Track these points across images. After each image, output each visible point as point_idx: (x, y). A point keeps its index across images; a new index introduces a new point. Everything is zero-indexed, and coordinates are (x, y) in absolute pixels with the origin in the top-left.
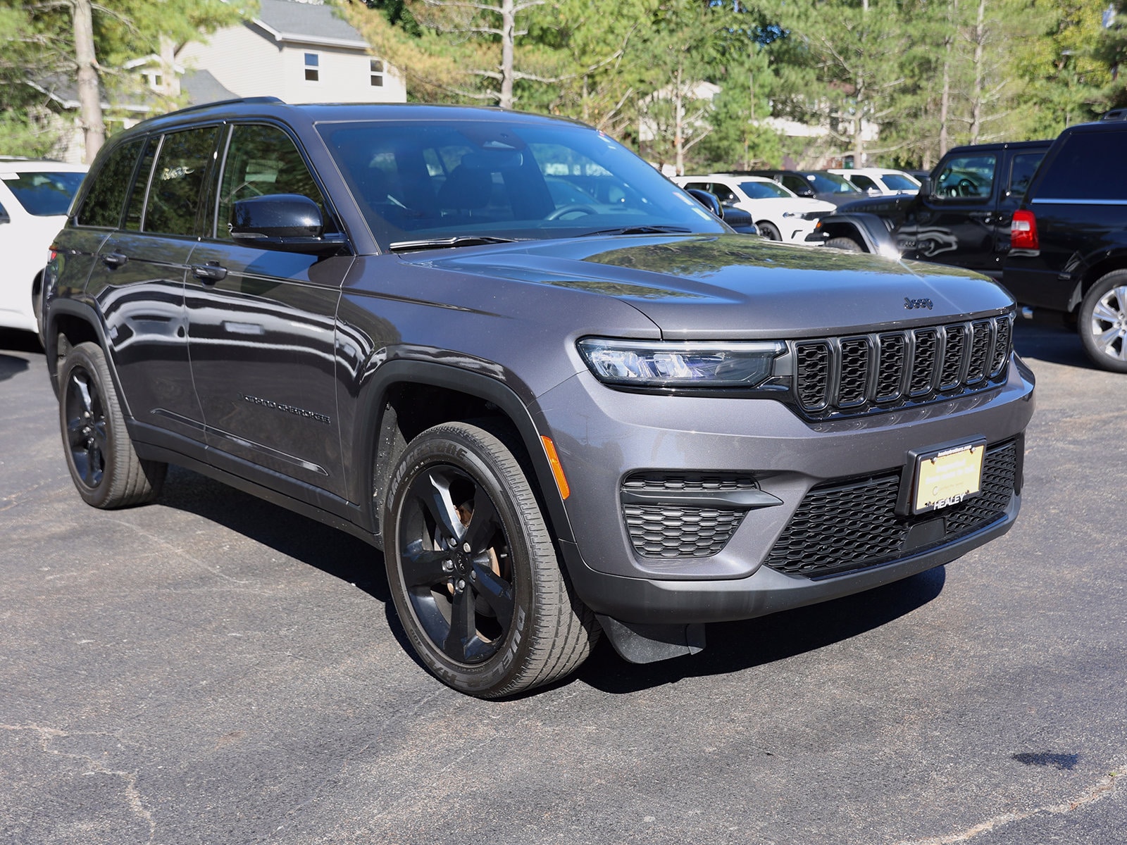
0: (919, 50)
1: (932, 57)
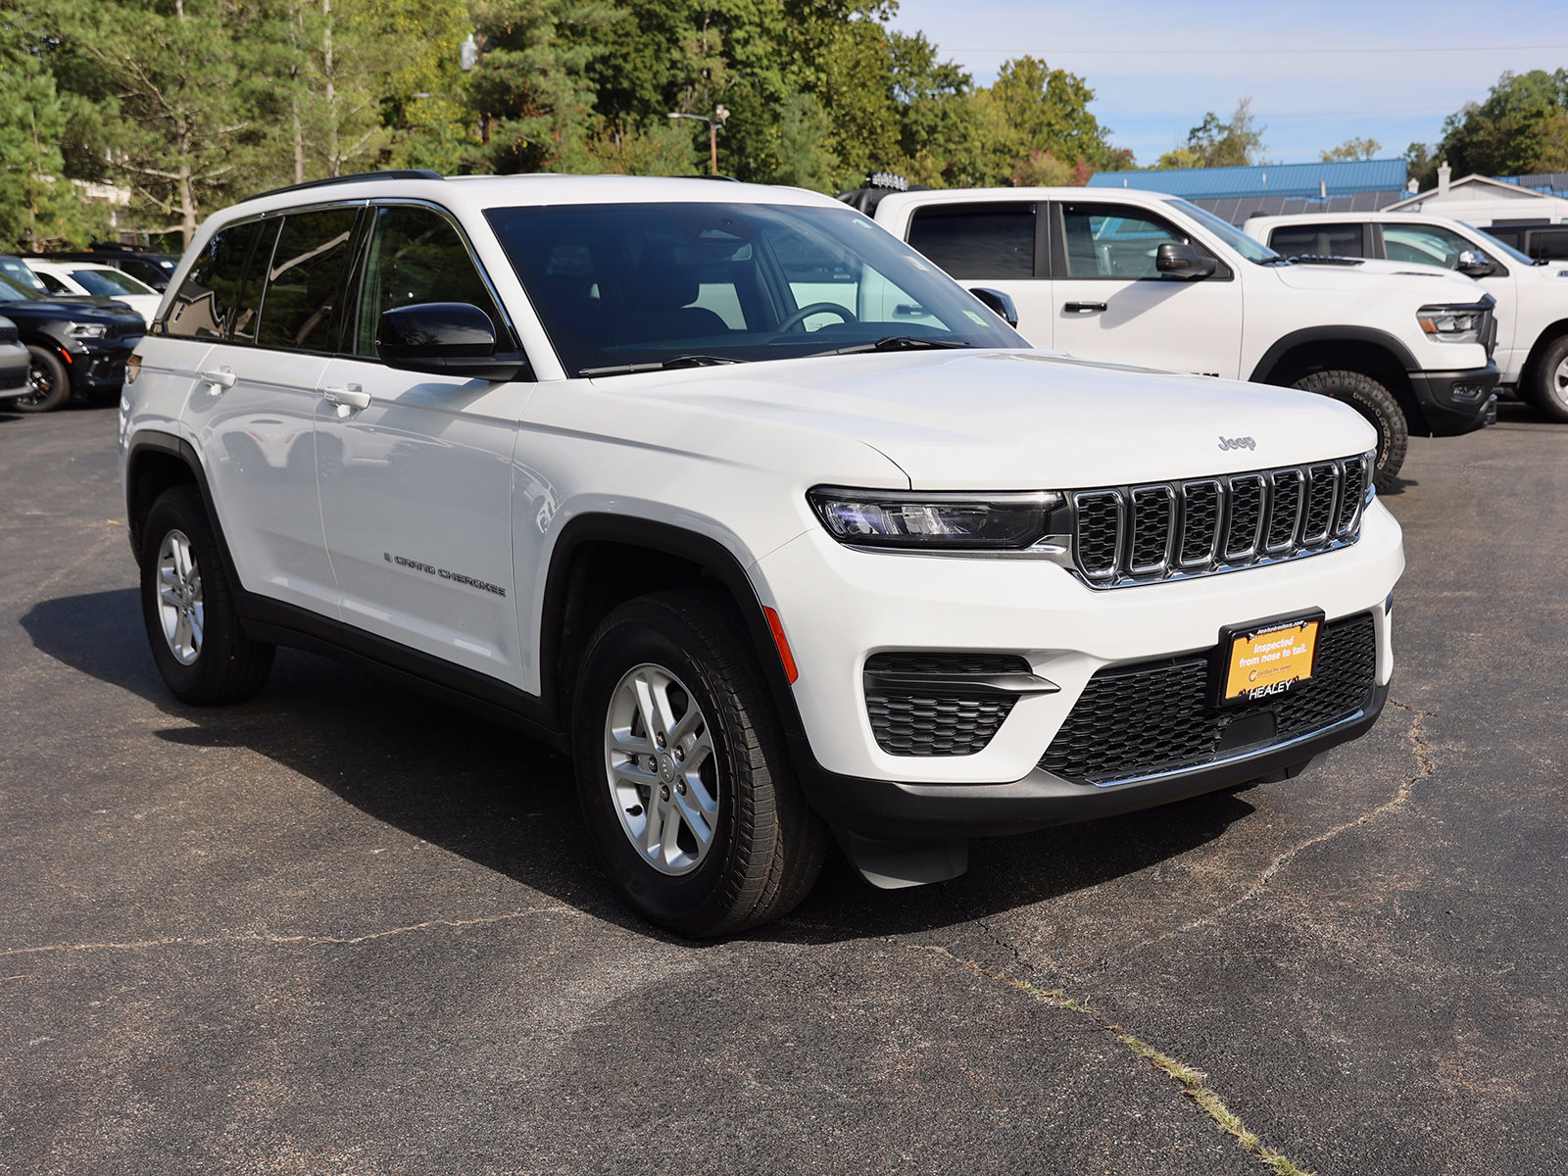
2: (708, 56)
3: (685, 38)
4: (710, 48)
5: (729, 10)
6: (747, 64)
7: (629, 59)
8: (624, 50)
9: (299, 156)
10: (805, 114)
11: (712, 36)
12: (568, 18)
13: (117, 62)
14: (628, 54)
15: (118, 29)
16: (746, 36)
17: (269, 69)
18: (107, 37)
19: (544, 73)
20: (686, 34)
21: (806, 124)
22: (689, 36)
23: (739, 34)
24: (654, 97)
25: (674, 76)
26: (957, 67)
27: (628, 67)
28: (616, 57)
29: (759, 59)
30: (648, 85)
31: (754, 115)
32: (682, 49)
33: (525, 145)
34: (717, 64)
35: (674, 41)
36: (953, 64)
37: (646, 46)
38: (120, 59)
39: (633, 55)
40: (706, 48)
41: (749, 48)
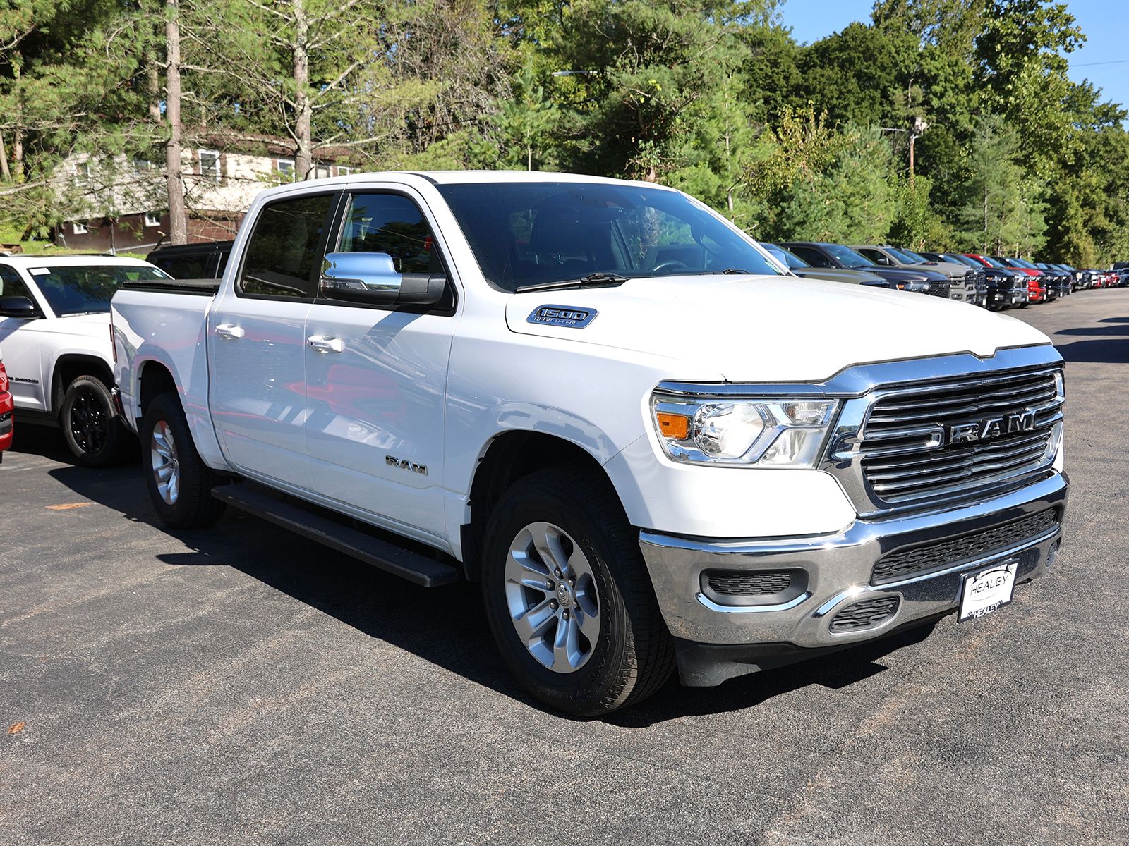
3: (894, 94)
4: (914, 100)
5: (930, 71)
7: (849, 109)
10: (994, 132)
11: (916, 91)
14: (848, 105)
21: (995, 141)
22: (898, 94)
23: (936, 88)
26: (1115, 106)
36: (1112, 103)
37: (863, 100)
39: (853, 106)
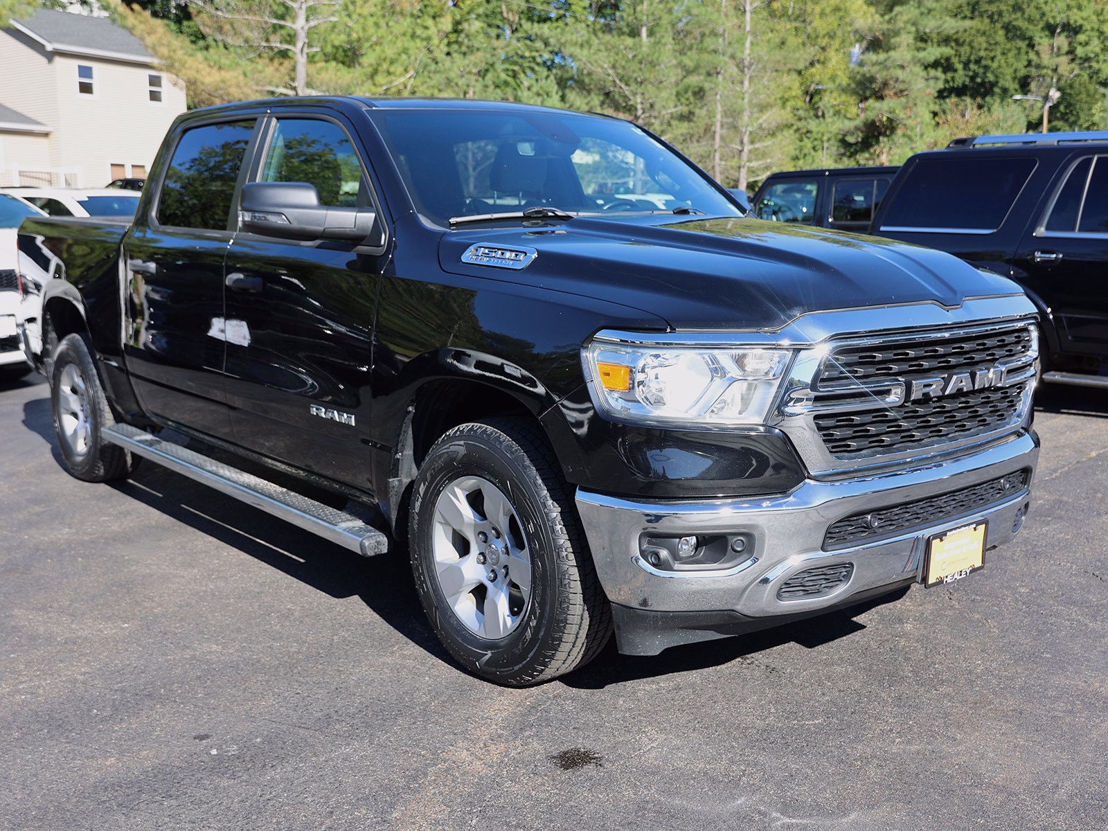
0: (694, 80)
1: (707, 86)
2: (1058, 55)
6: (1087, 59)
8: (992, 54)
9: (718, 128)
12: (925, 27)
13: (599, 70)
15: (602, 47)
16: (1087, 39)
17: (703, 71)
18: (595, 54)
19: (902, 67)
20: (1041, 41)
24: (1012, 85)
25: (1029, 72)
27: (995, 65)
28: (986, 59)
29: (1097, 55)
30: (1009, 77)
31: (1088, 95)
32: (1038, 53)
33: (885, 119)
34: (1064, 60)
35: (1031, 46)
38: (602, 67)
40: (1055, 50)
41: (1089, 48)
